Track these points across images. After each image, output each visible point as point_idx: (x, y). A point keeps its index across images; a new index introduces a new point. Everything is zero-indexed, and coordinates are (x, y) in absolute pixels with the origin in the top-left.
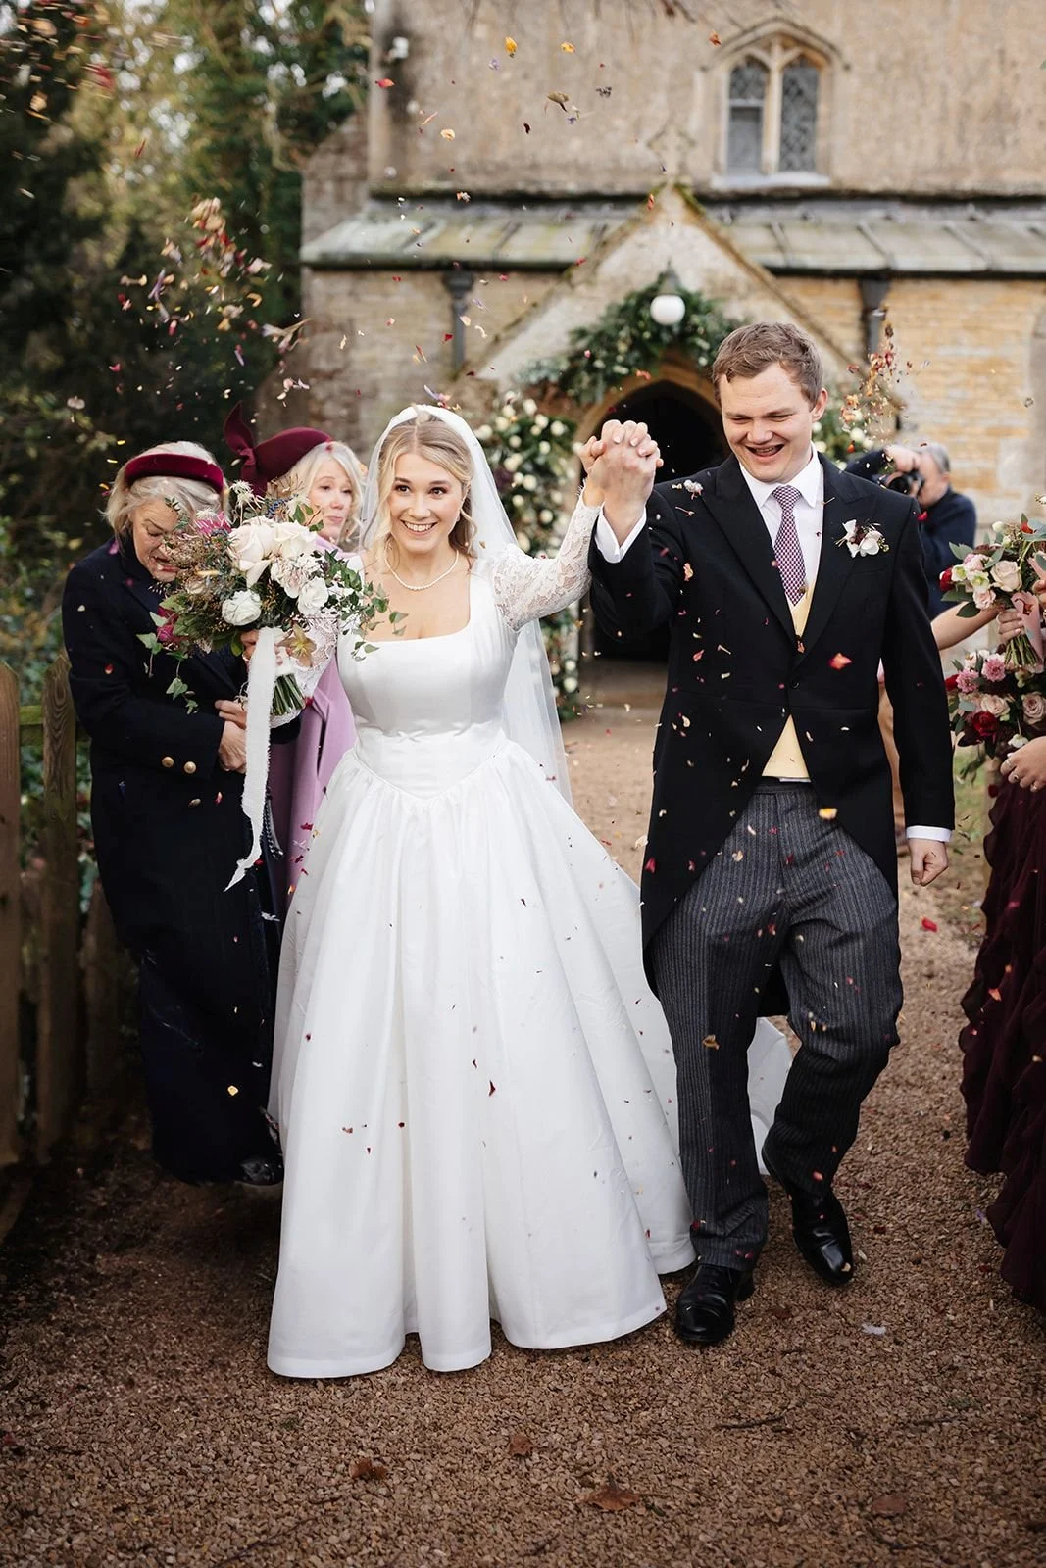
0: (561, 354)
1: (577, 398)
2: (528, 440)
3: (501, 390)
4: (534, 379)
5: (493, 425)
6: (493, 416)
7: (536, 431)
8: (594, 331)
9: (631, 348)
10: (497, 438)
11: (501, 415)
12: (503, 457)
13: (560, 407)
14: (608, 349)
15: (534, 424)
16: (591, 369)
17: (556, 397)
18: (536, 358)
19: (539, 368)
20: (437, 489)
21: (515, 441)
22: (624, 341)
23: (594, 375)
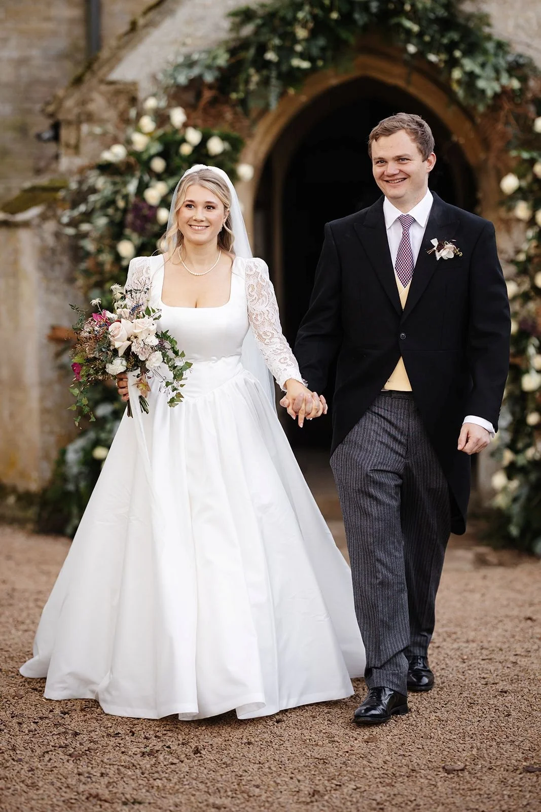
0: (220, 44)
1: (243, 102)
2: (177, 161)
3: (141, 95)
4: (182, 79)
5: (128, 142)
6: (130, 130)
7: (186, 150)
8: (261, 12)
9: (313, 34)
10: (132, 160)
11: (139, 130)
12: (143, 187)
13: (220, 116)
14: (282, 36)
15: (184, 141)
16: (262, 65)
17: (214, 102)
18: (184, 50)
19: (190, 64)
20: (209, 207)
21: (158, 165)
22: (304, 26)
23: (265, 72)
